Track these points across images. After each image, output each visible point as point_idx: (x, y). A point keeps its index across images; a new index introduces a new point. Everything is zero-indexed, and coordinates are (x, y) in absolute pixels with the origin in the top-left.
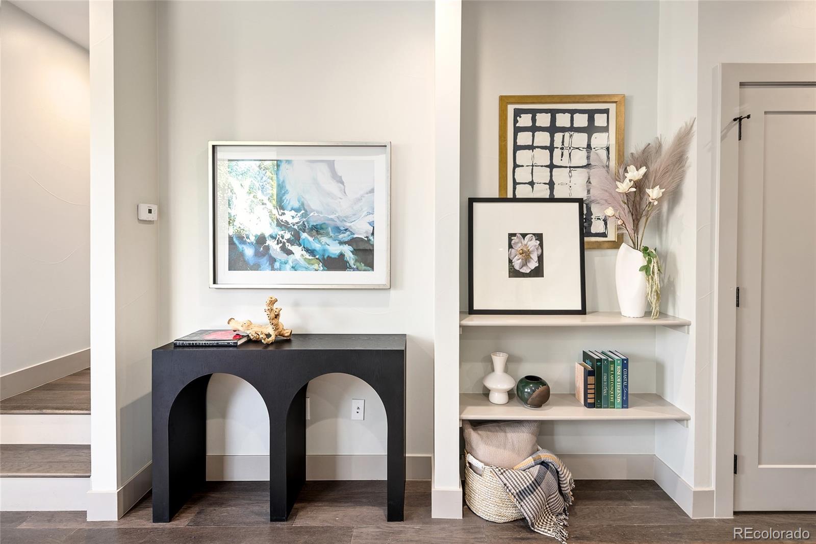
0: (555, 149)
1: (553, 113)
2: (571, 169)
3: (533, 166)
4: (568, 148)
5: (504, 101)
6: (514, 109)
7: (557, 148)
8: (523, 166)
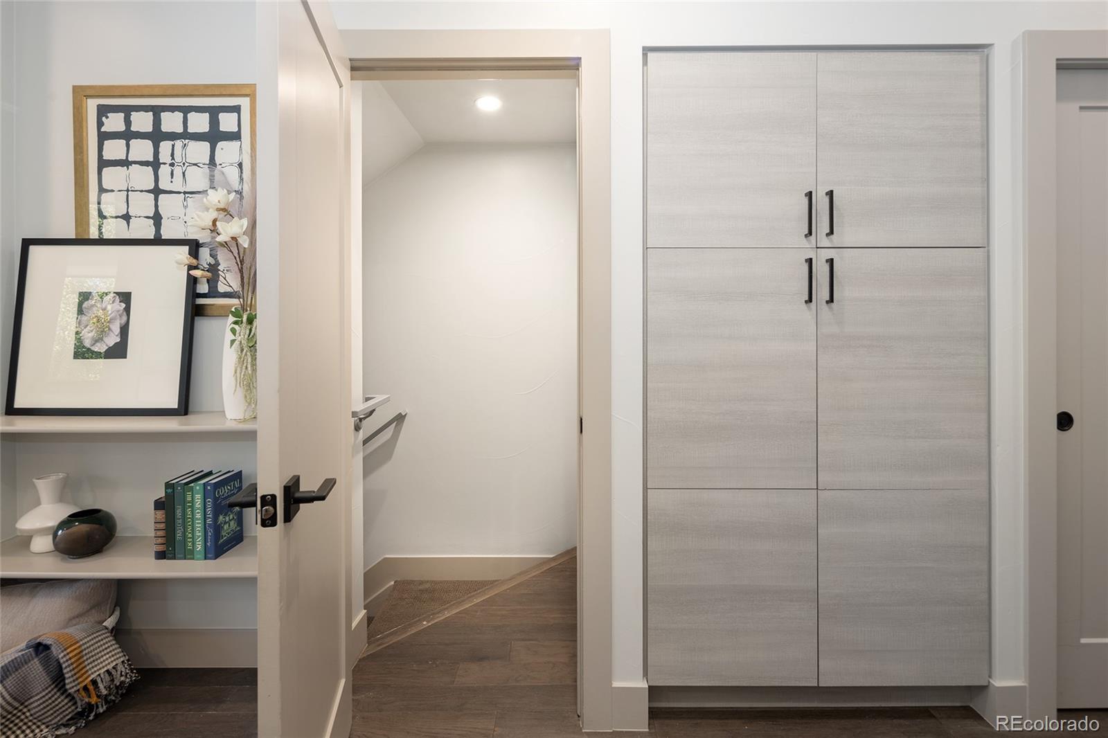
0: (162, 165)
1: (157, 111)
2: (187, 195)
3: (128, 191)
4: (181, 164)
5: (81, 94)
6: (98, 106)
7: (165, 164)
8: (113, 191)
